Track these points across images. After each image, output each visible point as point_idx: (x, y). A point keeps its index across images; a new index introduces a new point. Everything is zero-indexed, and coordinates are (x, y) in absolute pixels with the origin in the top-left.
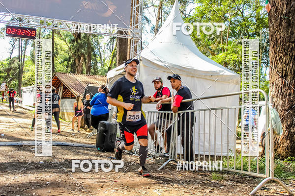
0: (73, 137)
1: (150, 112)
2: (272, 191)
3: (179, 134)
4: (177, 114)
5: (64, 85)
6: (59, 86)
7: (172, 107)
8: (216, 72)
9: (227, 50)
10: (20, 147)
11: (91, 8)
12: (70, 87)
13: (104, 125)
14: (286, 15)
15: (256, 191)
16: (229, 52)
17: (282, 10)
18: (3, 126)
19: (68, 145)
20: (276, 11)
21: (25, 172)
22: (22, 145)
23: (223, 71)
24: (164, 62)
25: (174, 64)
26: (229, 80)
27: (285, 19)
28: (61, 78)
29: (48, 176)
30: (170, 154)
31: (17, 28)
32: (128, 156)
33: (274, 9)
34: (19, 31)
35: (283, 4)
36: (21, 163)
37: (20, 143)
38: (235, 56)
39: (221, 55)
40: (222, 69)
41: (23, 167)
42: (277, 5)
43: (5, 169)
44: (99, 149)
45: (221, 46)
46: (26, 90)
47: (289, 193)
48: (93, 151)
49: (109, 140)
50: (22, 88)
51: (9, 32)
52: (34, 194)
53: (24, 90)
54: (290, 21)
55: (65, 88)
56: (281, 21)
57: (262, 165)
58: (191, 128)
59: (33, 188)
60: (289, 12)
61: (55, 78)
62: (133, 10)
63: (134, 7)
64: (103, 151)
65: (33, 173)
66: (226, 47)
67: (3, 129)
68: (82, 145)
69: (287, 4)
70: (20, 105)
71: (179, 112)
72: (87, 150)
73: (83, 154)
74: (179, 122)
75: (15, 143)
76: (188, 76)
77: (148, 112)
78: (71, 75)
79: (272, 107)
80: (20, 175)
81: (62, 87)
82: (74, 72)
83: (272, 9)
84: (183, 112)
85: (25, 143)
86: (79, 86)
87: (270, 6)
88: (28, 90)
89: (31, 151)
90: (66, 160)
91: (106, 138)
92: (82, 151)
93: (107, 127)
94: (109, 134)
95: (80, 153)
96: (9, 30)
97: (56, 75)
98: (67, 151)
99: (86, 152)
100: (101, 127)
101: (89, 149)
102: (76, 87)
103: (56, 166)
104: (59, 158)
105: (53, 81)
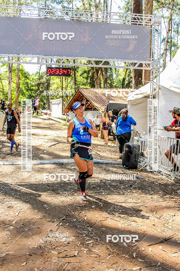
1: (169, 138)
5: (86, 99)
6: (82, 100)
10: (62, 165)
11: (115, 45)
12: (92, 101)
13: (129, 147)
18: (42, 140)
19: (99, 163)
21: (73, 194)
22: (63, 163)
31: (56, 68)
34: (58, 71)
36: (67, 184)
37: (61, 161)
43: (57, 190)
44: (125, 166)
46: (54, 103)
48: (120, 168)
49: (133, 160)
50: (50, 101)
51: (49, 72)
52: (85, 218)
53: (53, 103)
55: (87, 101)
59: (83, 212)
61: (78, 93)
64: (129, 169)
67: (43, 143)
68: (110, 162)
73: (113, 172)
75: (57, 161)
77: (168, 138)
80: (70, 198)
81: (85, 101)
82: (93, 86)
85: (65, 161)
88: (56, 102)
89: (71, 170)
90: (101, 181)
91: (131, 158)
92: (111, 169)
93: (132, 148)
94: (133, 155)
95: (110, 171)
96: (50, 70)
97: (80, 90)
98: (99, 169)
99: (114, 169)
100: (126, 148)
101: (116, 166)
102: (97, 100)
103: (94, 188)
104: (95, 178)
105: (77, 96)
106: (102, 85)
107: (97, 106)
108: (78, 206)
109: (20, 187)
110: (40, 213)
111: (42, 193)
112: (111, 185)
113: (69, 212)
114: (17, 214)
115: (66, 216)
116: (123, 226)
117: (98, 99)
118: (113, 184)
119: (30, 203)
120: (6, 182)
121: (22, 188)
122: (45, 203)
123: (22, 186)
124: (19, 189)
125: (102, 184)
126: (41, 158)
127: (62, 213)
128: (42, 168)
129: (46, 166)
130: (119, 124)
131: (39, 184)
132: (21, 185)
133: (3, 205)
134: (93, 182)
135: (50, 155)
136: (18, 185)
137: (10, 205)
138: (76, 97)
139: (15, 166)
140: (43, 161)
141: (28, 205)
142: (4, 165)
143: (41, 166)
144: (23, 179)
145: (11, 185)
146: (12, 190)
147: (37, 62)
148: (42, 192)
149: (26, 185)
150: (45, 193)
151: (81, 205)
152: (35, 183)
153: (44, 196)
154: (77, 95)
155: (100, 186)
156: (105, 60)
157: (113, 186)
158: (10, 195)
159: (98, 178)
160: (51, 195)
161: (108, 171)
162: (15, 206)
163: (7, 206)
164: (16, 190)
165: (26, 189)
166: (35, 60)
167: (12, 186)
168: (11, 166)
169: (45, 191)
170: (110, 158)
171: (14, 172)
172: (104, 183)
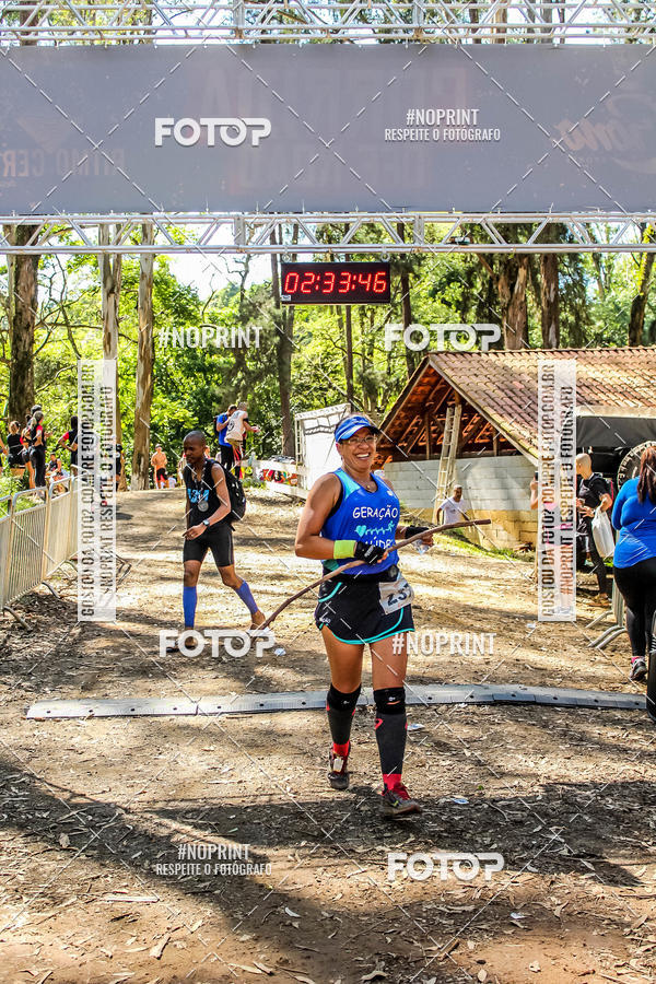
5: (463, 401)
6: (444, 407)
12: (490, 411)
19: (535, 703)
28: (448, 372)
31: (318, 268)
34: (329, 278)
43: (341, 834)
46: (314, 424)
48: (639, 725)
50: (297, 417)
51: (291, 287)
52: (482, 975)
53: (308, 424)
55: (469, 411)
59: (471, 945)
61: (426, 375)
68: (589, 694)
73: (603, 747)
81: (458, 410)
88: (324, 422)
90: (549, 788)
92: (595, 730)
95: (589, 740)
96: (293, 278)
97: (430, 363)
98: (536, 731)
99: (610, 734)
101: (618, 715)
102: (516, 407)
103: (519, 823)
104: (518, 775)
105: (421, 388)
106: (536, 335)
107: (515, 433)
108: (442, 914)
109: (166, 821)
110: (263, 946)
111: (269, 852)
112: (596, 811)
113: (402, 944)
114: (155, 952)
115: (390, 961)
117: (520, 402)
118: (610, 804)
119: (217, 900)
120: (101, 798)
121: (175, 825)
122: (284, 898)
123: (174, 819)
124: (164, 832)
125: (556, 804)
126: (263, 686)
127: (370, 949)
128: (269, 733)
129: (287, 722)
130: (624, 515)
131: (255, 808)
132: (172, 815)
133: (92, 908)
134: (512, 793)
135: (304, 670)
136: (157, 813)
137: (121, 908)
138: (413, 394)
139: (140, 722)
140: (269, 700)
141: (208, 910)
142: (91, 717)
143: (263, 721)
144: (182, 786)
145: (127, 811)
146: (131, 835)
147: (233, 244)
148: (270, 845)
149: (196, 812)
150: (287, 852)
151: (458, 909)
152: (237, 802)
153: (280, 865)
154: (420, 385)
155: (546, 815)
156: (550, 220)
157: (611, 813)
158: (120, 858)
159: (536, 776)
160: (315, 862)
161: (579, 743)
162: (147, 913)
163: (109, 915)
164: (150, 839)
165: (196, 833)
166: (225, 236)
167: (130, 816)
168: (125, 723)
169: (283, 841)
170: (588, 679)
171: (140, 749)
172: (565, 800)
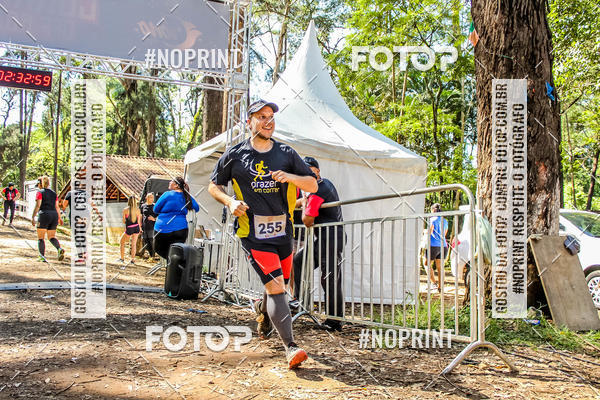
0: (122, 273)
2: (482, 365)
3: (316, 266)
4: (312, 229)
7: (303, 217)
8: (384, 152)
9: (404, 113)
10: (22, 293)
11: (155, 35)
13: (180, 251)
14: (505, 51)
15: (454, 368)
16: (407, 116)
17: (499, 43)
19: (113, 289)
20: (487, 45)
21: (31, 340)
22: (26, 290)
23: (395, 151)
24: (289, 134)
25: (308, 137)
26: (406, 167)
27: (503, 58)
29: (74, 347)
30: (300, 303)
31: (16, 70)
32: (223, 307)
33: (483, 41)
34: (20, 76)
35: (499, 32)
36: (25, 323)
37: (22, 285)
38: (418, 124)
39: (393, 122)
40: (393, 148)
41: (28, 331)
42: (489, 34)
44: (170, 295)
45: (392, 105)
47: (511, 368)
48: (160, 298)
49: (188, 279)
50: (26, 183)
52: (47, 381)
53: (30, 187)
54: (512, 63)
56: (497, 62)
57: (466, 319)
58: (339, 255)
59: (46, 370)
60: (511, 47)
62: (233, 39)
63: (233, 35)
64: (178, 299)
65: (45, 341)
66: (401, 107)
68: (139, 287)
69: (506, 33)
70: (21, 214)
71: (317, 226)
72: (148, 297)
73: (140, 304)
74: (316, 243)
75: (12, 286)
76: (333, 160)
78: (119, 159)
79: (481, 216)
80: (22, 346)
82: (123, 152)
83: (481, 42)
84: (324, 225)
85: (32, 285)
86: (132, 178)
87: (477, 36)
89: (42, 300)
90: (108, 316)
91: (183, 274)
92: (139, 299)
93: (185, 254)
94: (189, 267)
95: (135, 302)
99: (146, 300)
100: (173, 254)
101: (151, 294)
102: (128, 181)
103: (89, 328)
107: (127, 192)
112: (128, 323)
116: (138, 388)
118: (136, 321)
125: (110, 321)
155: (104, 325)
156: (132, 64)
157: (135, 323)
161: (130, 303)
